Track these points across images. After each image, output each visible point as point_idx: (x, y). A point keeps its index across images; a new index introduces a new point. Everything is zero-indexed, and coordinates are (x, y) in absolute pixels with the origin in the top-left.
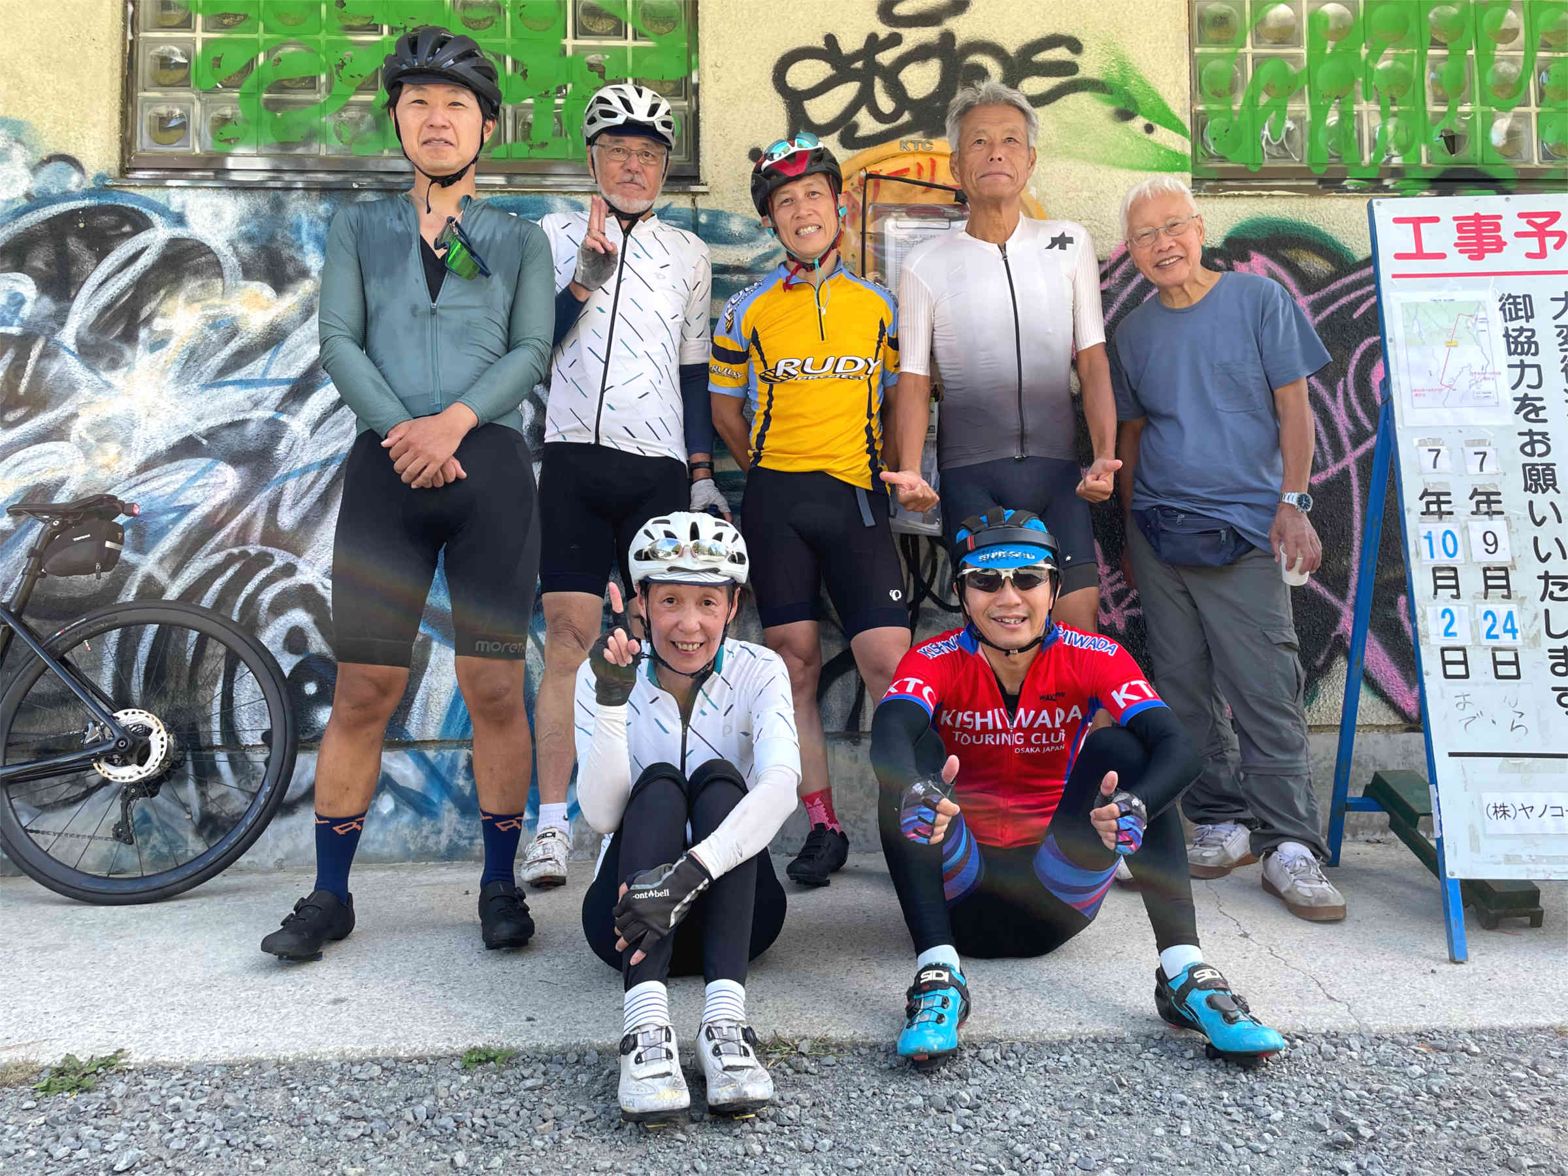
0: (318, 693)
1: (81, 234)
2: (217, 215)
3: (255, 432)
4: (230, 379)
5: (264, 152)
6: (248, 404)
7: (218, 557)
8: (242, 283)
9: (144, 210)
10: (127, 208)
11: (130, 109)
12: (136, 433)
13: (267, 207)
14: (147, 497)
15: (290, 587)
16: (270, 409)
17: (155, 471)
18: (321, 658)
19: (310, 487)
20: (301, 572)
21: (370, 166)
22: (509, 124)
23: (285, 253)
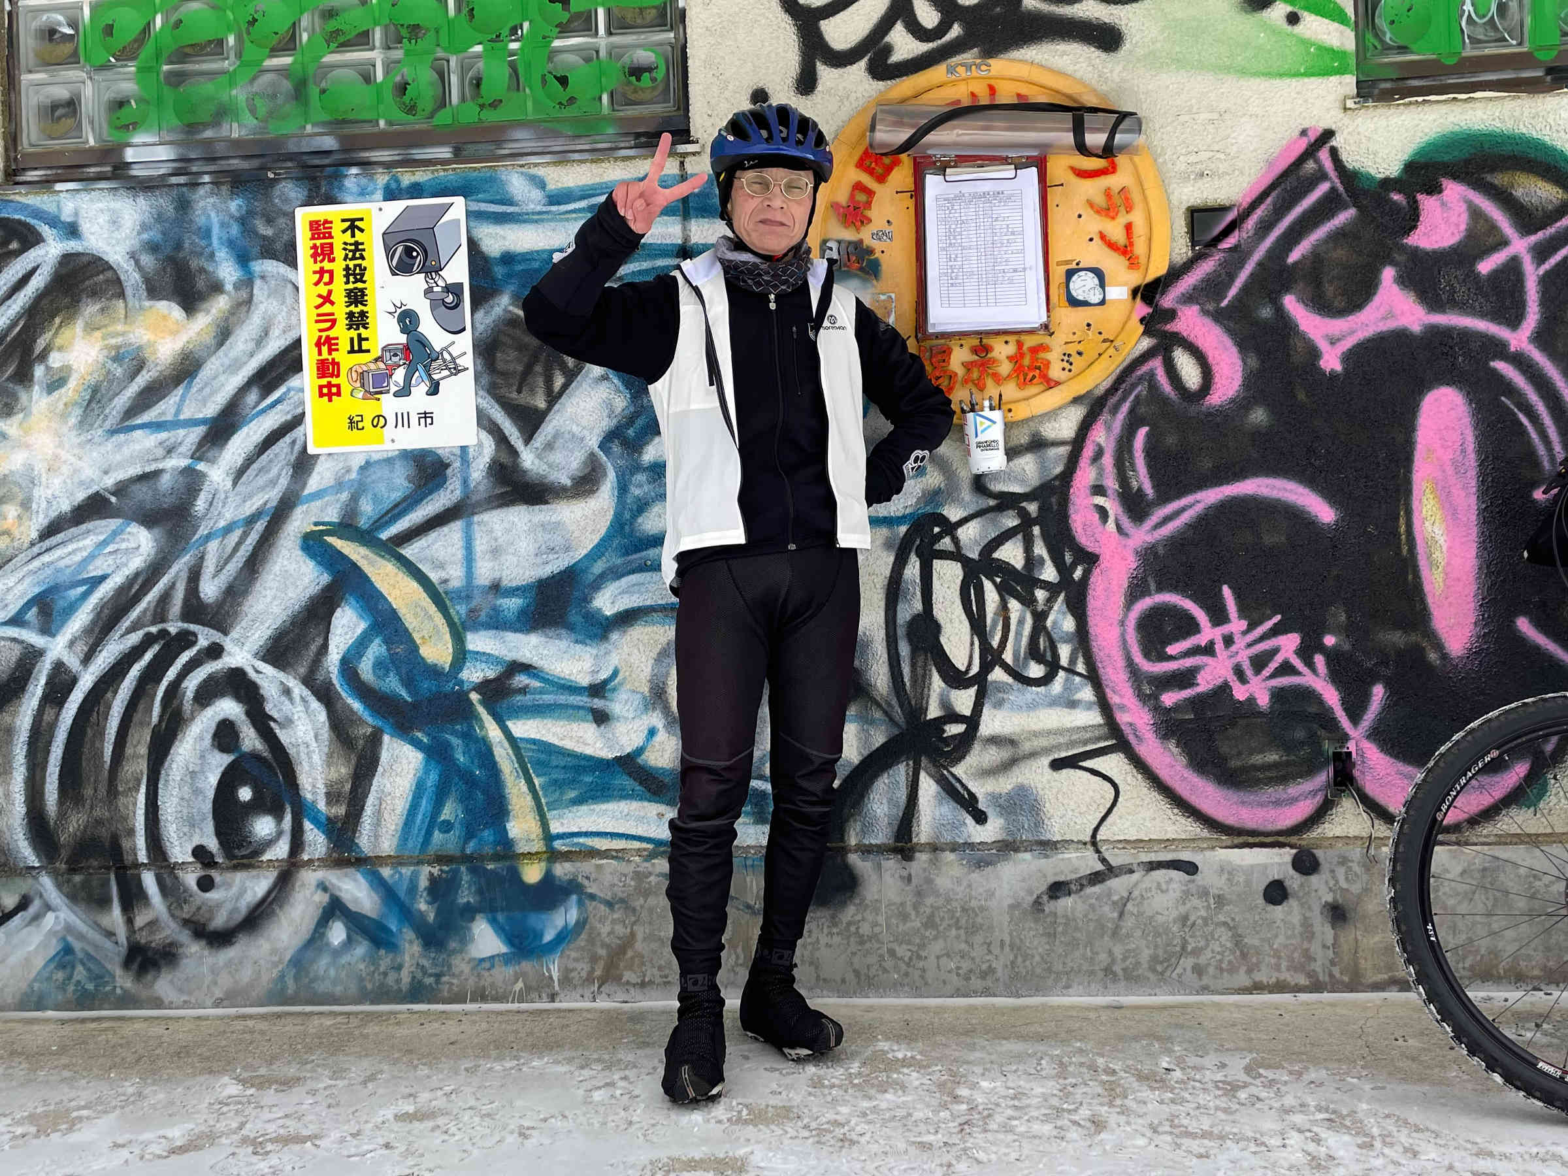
0: (254, 799)
2: (115, 223)
3: (170, 484)
4: (139, 421)
5: (167, 139)
6: (160, 452)
7: (135, 638)
8: (147, 304)
9: (32, 222)
10: (13, 221)
11: (13, 95)
12: (36, 492)
13: (171, 208)
14: (52, 567)
15: (217, 672)
16: (185, 457)
17: (59, 537)
18: (255, 756)
19: (236, 549)
20: (229, 654)
21: (292, 147)
22: (454, 79)
23: (194, 264)
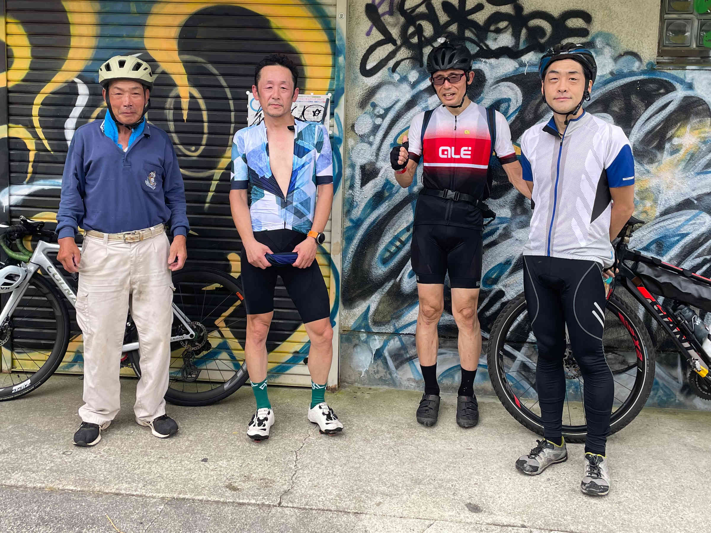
1: (638, 94)
7: (698, 261)
9: (671, 81)
10: (662, 80)
12: (660, 196)
14: (663, 229)
17: (668, 216)
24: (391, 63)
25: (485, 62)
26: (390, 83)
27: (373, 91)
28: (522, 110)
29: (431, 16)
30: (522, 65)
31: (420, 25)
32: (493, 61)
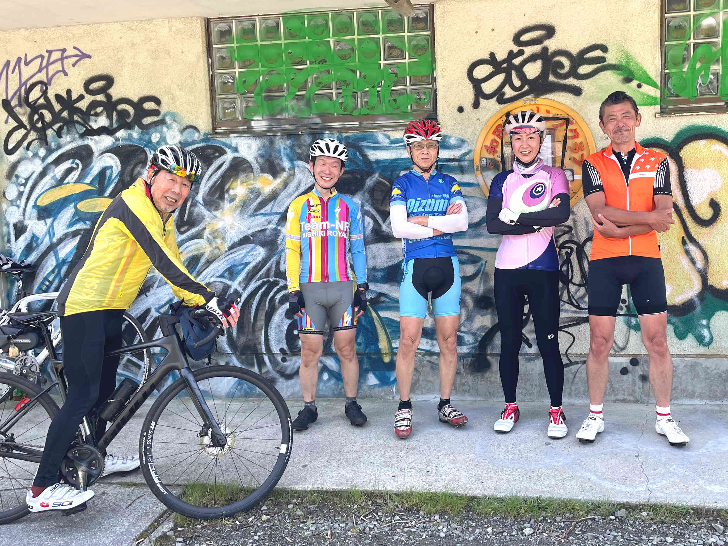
2: (249, 147)
3: (269, 233)
4: (259, 213)
5: (265, 118)
6: (266, 223)
7: (260, 282)
8: (261, 174)
9: (223, 147)
10: (216, 146)
11: (214, 104)
12: (227, 235)
13: (267, 143)
14: (232, 259)
16: (274, 224)
21: (306, 122)
22: (359, 100)
23: (276, 161)
24: (25, 144)
25: (91, 139)
26: (26, 159)
27: (14, 166)
28: (121, 174)
29: (49, 106)
30: (117, 140)
31: (42, 113)
32: (96, 137)
